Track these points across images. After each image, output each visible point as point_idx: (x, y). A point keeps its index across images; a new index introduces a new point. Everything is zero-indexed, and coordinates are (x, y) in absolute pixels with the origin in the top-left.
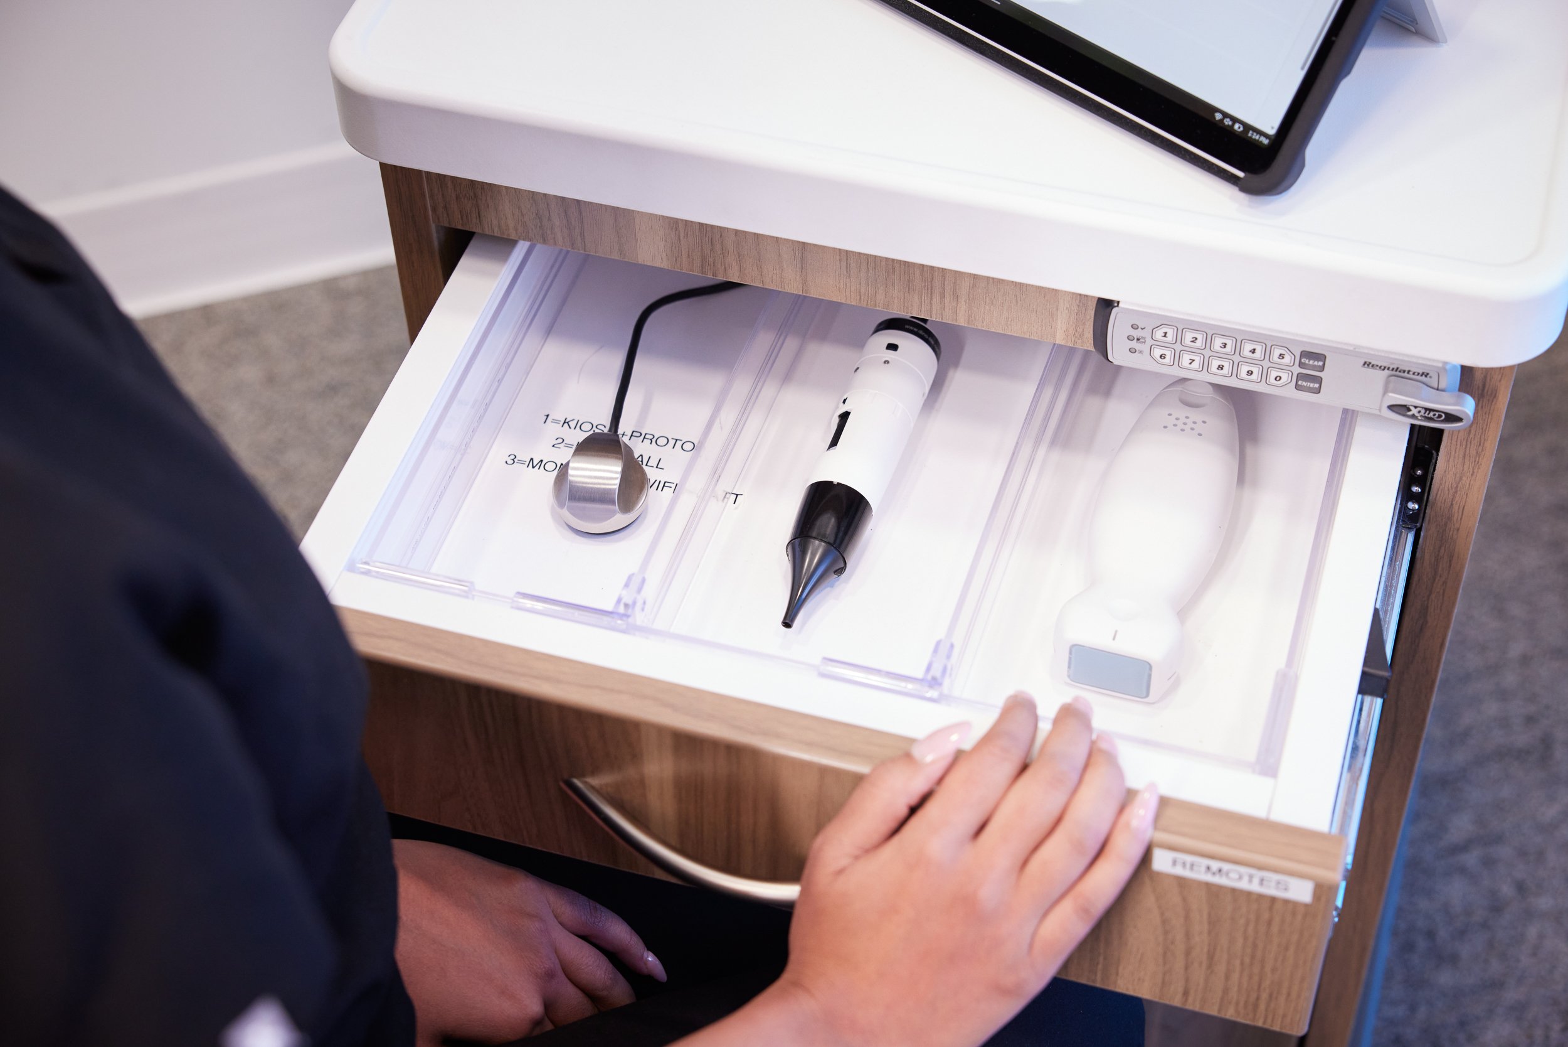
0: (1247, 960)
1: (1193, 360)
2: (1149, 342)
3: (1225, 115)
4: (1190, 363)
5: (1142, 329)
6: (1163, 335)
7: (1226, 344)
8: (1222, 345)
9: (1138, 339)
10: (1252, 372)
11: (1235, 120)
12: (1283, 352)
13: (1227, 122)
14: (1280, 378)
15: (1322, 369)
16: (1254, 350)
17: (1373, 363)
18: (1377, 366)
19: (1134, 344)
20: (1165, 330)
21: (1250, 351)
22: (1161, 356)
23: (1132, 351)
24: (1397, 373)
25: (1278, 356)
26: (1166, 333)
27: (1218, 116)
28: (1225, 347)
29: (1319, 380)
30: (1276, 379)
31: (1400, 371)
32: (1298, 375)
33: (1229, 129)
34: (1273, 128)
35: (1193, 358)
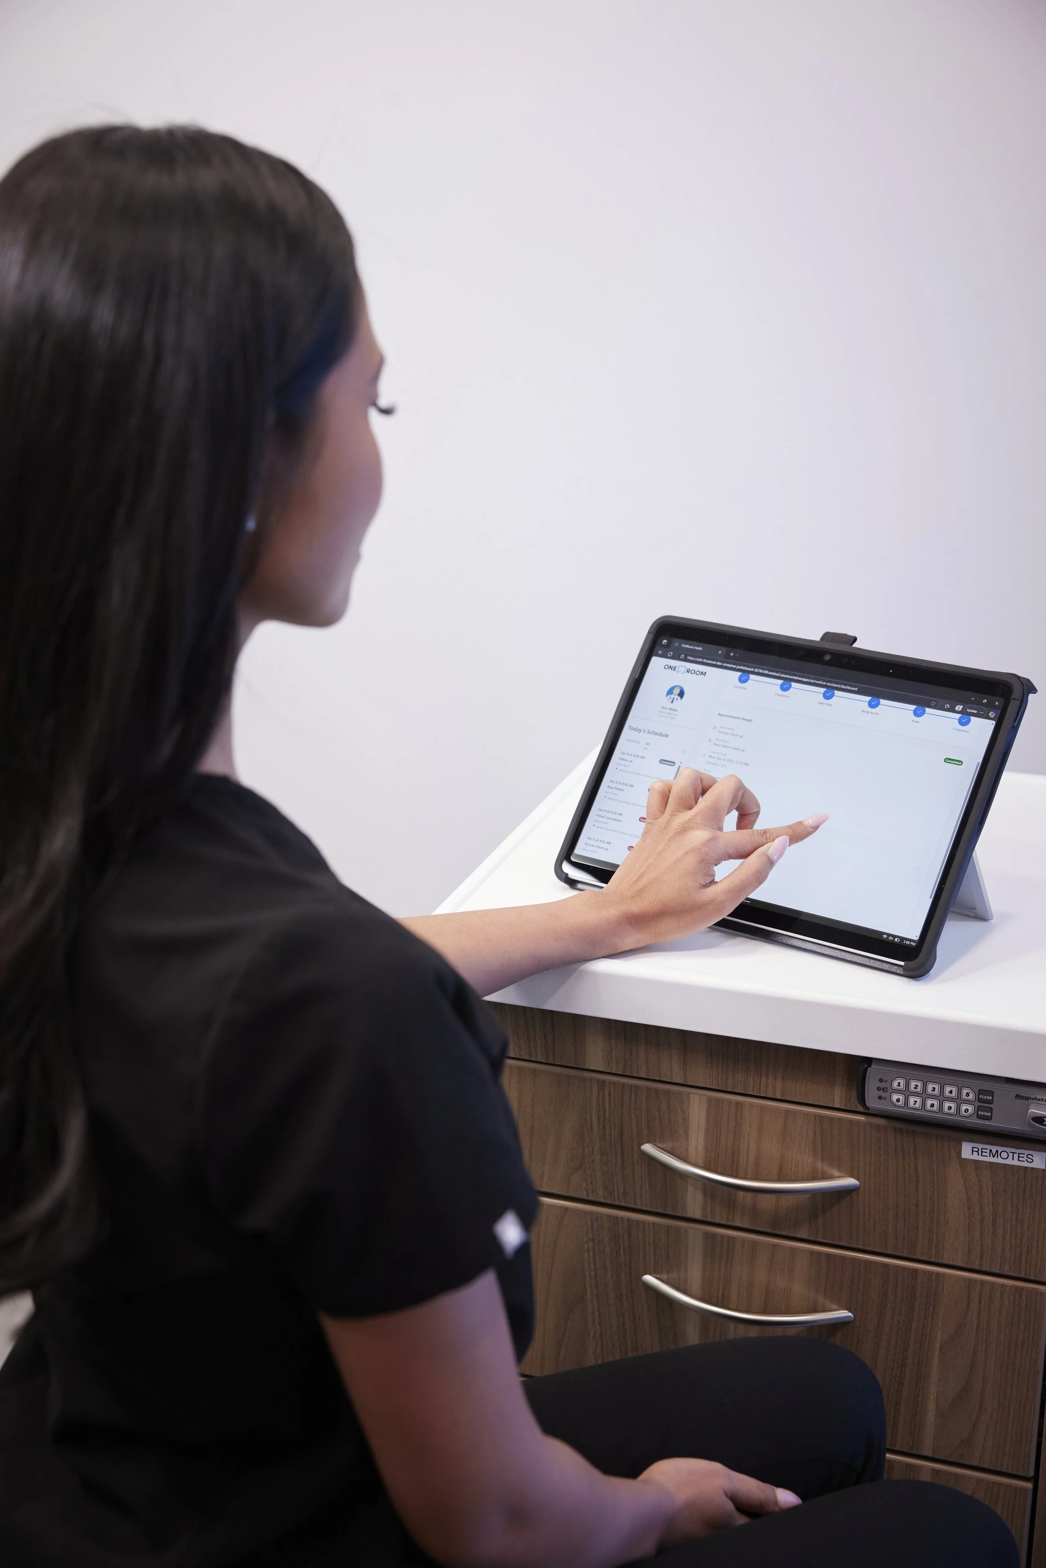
0: (1014, 1223)
1: (917, 1102)
2: (890, 1091)
3: (889, 935)
4: (914, 1104)
5: (885, 1082)
6: (898, 1084)
7: (935, 1088)
8: (932, 1089)
9: (883, 1089)
10: (951, 1107)
11: (895, 936)
12: (969, 1091)
13: (891, 938)
14: (968, 1110)
15: (991, 1102)
16: (952, 1091)
17: (1021, 1095)
18: (1024, 1097)
19: (881, 1093)
20: (899, 1081)
21: (949, 1092)
22: (897, 1100)
23: (880, 1098)
24: (1036, 1101)
25: (965, 1094)
26: (899, 1083)
27: (885, 936)
28: (934, 1091)
29: (991, 1110)
30: (965, 1111)
31: (1037, 1100)
32: (978, 1107)
33: (892, 941)
34: (917, 937)
35: (916, 1100)
